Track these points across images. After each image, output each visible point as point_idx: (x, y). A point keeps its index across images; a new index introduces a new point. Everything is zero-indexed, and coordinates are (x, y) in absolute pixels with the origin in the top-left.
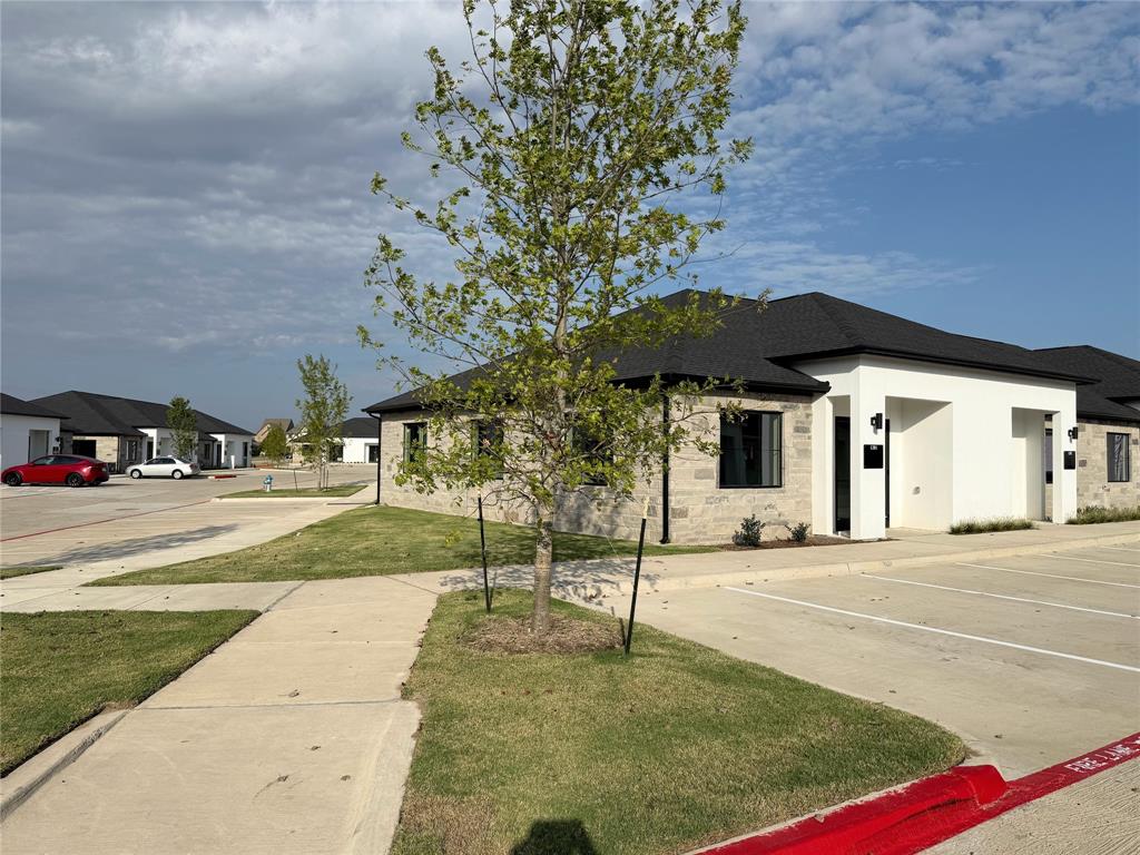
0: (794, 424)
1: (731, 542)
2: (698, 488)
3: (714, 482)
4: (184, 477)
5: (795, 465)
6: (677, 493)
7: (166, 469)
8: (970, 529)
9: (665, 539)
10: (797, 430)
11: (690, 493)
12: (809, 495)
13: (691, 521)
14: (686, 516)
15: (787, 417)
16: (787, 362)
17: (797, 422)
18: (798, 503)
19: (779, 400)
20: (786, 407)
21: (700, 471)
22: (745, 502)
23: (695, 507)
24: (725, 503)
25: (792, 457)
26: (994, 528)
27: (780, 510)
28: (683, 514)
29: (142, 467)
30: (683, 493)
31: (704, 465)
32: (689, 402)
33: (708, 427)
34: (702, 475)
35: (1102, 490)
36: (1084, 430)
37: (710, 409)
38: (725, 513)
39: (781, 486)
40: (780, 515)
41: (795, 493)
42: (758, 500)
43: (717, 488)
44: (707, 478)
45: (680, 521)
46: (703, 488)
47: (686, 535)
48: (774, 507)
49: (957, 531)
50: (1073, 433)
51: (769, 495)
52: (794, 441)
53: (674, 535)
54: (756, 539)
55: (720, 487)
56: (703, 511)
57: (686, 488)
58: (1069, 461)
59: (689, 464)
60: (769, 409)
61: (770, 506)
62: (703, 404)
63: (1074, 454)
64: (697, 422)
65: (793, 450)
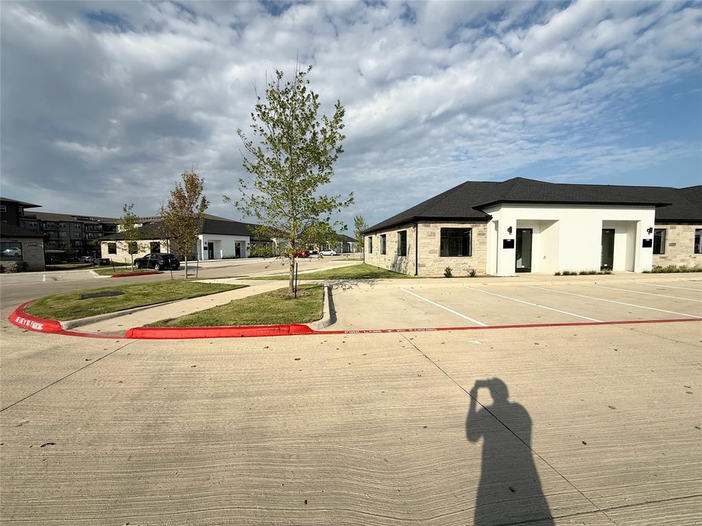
2: (430, 257)
3: (437, 255)
4: (334, 255)
5: (478, 248)
6: (421, 259)
7: (329, 253)
9: (416, 274)
10: (479, 234)
11: (427, 258)
12: (485, 259)
13: (427, 268)
14: (425, 267)
15: (474, 230)
16: (480, 208)
17: (479, 232)
18: (479, 262)
20: (474, 226)
22: (453, 262)
23: (429, 264)
24: (443, 262)
25: (477, 245)
27: (469, 265)
29: (323, 252)
30: (423, 258)
31: (433, 249)
32: (425, 226)
33: (435, 235)
34: (432, 252)
35: (688, 258)
36: (675, 228)
37: (436, 228)
38: (443, 266)
39: (472, 256)
40: (470, 267)
41: (478, 258)
42: (459, 261)
43: (439, 257)
44: (434, 253)
45: (422, 268)
46: (433, 257)
47: (424, 273)
48: (467, 264)
49: (558, 274)
50: (649, 230)
51: (464, 259)
52: (478, 239)
53: (419, 273)
54: (449, 275)
55: (441, 256)
56: (432, 265)
57: (425, 257)
58: (647, 244)
59: (426, 248)
60: (465, 227)
61: (465, 263)
62: (432, 227)
63: (651, 240)
64: (430, 233)
65: (477, 242)
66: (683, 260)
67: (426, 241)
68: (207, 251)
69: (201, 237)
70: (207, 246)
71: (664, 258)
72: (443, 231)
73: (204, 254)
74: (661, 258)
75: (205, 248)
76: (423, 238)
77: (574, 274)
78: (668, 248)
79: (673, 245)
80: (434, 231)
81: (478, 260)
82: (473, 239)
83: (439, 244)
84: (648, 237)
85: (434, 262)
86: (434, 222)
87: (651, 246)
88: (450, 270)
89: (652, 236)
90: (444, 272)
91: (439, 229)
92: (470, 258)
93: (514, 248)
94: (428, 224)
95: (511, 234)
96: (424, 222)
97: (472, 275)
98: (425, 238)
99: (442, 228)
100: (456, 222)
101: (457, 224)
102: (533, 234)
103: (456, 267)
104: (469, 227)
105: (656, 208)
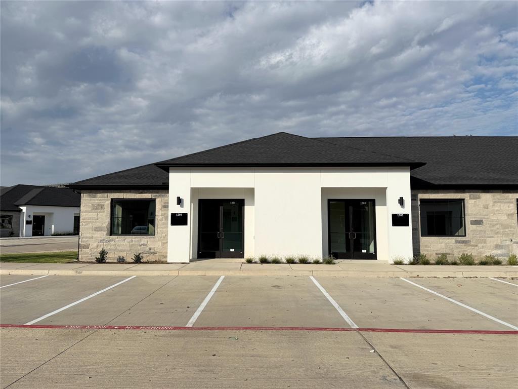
0: (162, 204)
1: (116, 261)
2: (95, 235)
3: (104, 234)
6: (83, 238)
13: (91, 250)
15: (158, 201)
19: (151, 193)
20: (156, 196)
21: (97, 228)
22: (126, 242)
23: (93, 244)
24: (113, 243)
25: (161, 220)
27: (150, 246)
28: (87, 247)
30: (87, 237)
31: (100, 225)
32: (91, 197)
33: (102, 207)
34: (97, 229)
35: (508, 243)
36: (479, 198)
37: (105, 200)
38: (113, 248)
39: (154, 235)
40: (150, 249)
41: (162, 238)
42: (135, 241)
43: (108, 235)
44: (101, 231)
45: (84, 250)
46: (99, 235)
47: (87, 257)
48: (146, 245)
49: (249, 261)
50: (401, 201)
51: (143, 239)
52: (163, 212)
53: (80, 257)
54: (101, 260)
55: (111, 235)
56: (98, 246)
57: (88, 235)
58: (399, 220)
59: (90, 225)
60: (144, 197)
61: (143, 245)
62: (100, 197)
63: (406, 216)
64: (96, 205)
65: (161, 217)
66: (498, 247)
67: (91, 215)
68: (31, 226)
69: (24, 209)
70: (31, 219)
71: (463, 242)
72: (114, 202)
73: (26, 229)
74: (457, 242)
75: (28, 223)
76: (86, 211)
77: (276, 262)
78: (470, 227)
79: (478, 222)
80: (102, 202)
81: (163, 240)
82: (156, 214)
83: (108, 219)
84: (400, 211)
85: (100, 242)
86: (102, 191)
87: (407, 225)
88: (103, 253)
89: (407, 210)
90: (99, 256)
91: (108, 201)
92: (152, 238)
93: (187, 225)
94: (94, 194)
95: (182, 206)
96: (89, 191)
97: (138, 260)
98: (89, 212)
99: (112, 199)
100: (132, 191)
101: (133, 194)
102: (245, 207)
103: (131, 250)
104: (150, 197)
105: (411, 169)
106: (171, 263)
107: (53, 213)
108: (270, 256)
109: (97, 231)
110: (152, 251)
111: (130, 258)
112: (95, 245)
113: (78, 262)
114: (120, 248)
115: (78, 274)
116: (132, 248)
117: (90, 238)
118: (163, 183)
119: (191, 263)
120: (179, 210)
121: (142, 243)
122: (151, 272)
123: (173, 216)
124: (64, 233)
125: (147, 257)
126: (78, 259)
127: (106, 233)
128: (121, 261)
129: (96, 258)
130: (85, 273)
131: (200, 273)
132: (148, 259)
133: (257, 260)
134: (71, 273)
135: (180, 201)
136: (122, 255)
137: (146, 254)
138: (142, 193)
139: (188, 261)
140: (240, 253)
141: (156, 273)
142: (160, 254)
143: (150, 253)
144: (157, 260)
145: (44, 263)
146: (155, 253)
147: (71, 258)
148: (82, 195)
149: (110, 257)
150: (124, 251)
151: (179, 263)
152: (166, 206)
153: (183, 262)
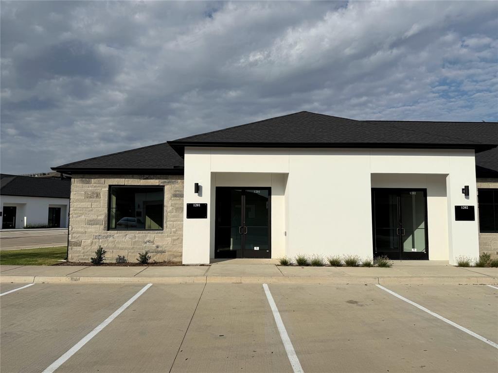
0: (172, 192)
1: (114, 262)
2: (89, 230)
3: (100, 229)
6: (73, 233)
8: (302, 263)
13: (83, 249)
14: (80, 245)
15: (166, 188)
17: (176, 191)
18: (174, 240)
19: (159, 179)
20: (165, 182)
21: (91, 221)
23: (86, 241)
24: (111, 239)
25: (171, 212)
26: (335, 263)
27: (157, 244)
28: (78, 244)
30: (78, 233)
31: (95, 217)
32: (83, 182)
33: (98, 195)
34: (91, 223)
37: (101, 186)
38: (111, 245)
39: (163, 230)
40: (157, 247)
41: (173, 234)
42: (139, 237)
43: (105, 230)
44: (97, 224)
45: (75, 248)
46: (93, 230)
47: (79, 256)
48: (153, 242)
49: (285, 263)
50: (466, 191)
51: (149, 235)
52: (172, 202)
53: (70, 256)
54: (98, 261)
55: (108, 230)
56: (92, 243)
57: (80, 230)
58: (463, 214)
59: (83, 217)
60: (150, 184)
61: (149, 241)
62: (94, 183)
63: (471, 208)
64: (89, 193)
65: (171, 208)
67: (83, 204)
70: (2, 210)
72: (112, 190)
76: (77, 201)
80: (98, 190)
81: (173, 236)
82: (165, 204)
83: (106, 211)
84: (465, 203)
85: (96, 238)
86: (97, 176)
87: (472, 219)
88: (100, 253)
89: (473, 201)
90: (95, 256)
91: (105, 187)
92: (160, 233)
93: (206, 218)
94: (87, 179)
95: (200, 195)
96: (81, 176)
97: (144, 261)
98: (81, 201)
99: (110, 186)
100: (135, 176)
101: (137, 180)
102: (272, 196)
103: (133, 248)
104: (157, 184)
105: (476, 152)
106: (188, 265)
107: (26, 204)
108: (310, 257)
109: (92, 225)
110: (159, 249)
111: (134, 258)
112: (89, 241)
113: (68, 263)
114: (120, 246)
115: (74, 282)
116: (135, 246)
117: (82, 233)
118: (174, 167)
119: (214, 265)
120: (196, 200)
121: (148, 239)
122: (171, 279)
123: (190, 206)
124: (37, 226)
125: (154, 256)
126: (66, 259)
127: (102, 227)
128: (122, 262)
129: (92, 259)
130: (83, 280)
131: (234, 280)
132: (154, 258)
133: (295, 262)
134: (65, 280)
135: (198, 189)
136: (122, 254)
137: (153, 252)
138: (147, 178)
139: (208, 262)
140: (266, 253)
141: (177, 280)
142: (170, 253)
143: (157, 252)
144: (166, 260)
145: (25, 265)
146: (163, 252)
147: (57, 257)
148: (72, 180)
149: (108, 257)
150: (125, 249)
151: (196, 265)
152: (180, 195)
153: (202, 263)
